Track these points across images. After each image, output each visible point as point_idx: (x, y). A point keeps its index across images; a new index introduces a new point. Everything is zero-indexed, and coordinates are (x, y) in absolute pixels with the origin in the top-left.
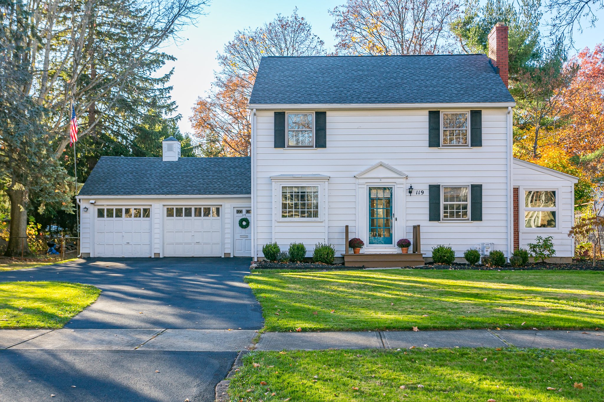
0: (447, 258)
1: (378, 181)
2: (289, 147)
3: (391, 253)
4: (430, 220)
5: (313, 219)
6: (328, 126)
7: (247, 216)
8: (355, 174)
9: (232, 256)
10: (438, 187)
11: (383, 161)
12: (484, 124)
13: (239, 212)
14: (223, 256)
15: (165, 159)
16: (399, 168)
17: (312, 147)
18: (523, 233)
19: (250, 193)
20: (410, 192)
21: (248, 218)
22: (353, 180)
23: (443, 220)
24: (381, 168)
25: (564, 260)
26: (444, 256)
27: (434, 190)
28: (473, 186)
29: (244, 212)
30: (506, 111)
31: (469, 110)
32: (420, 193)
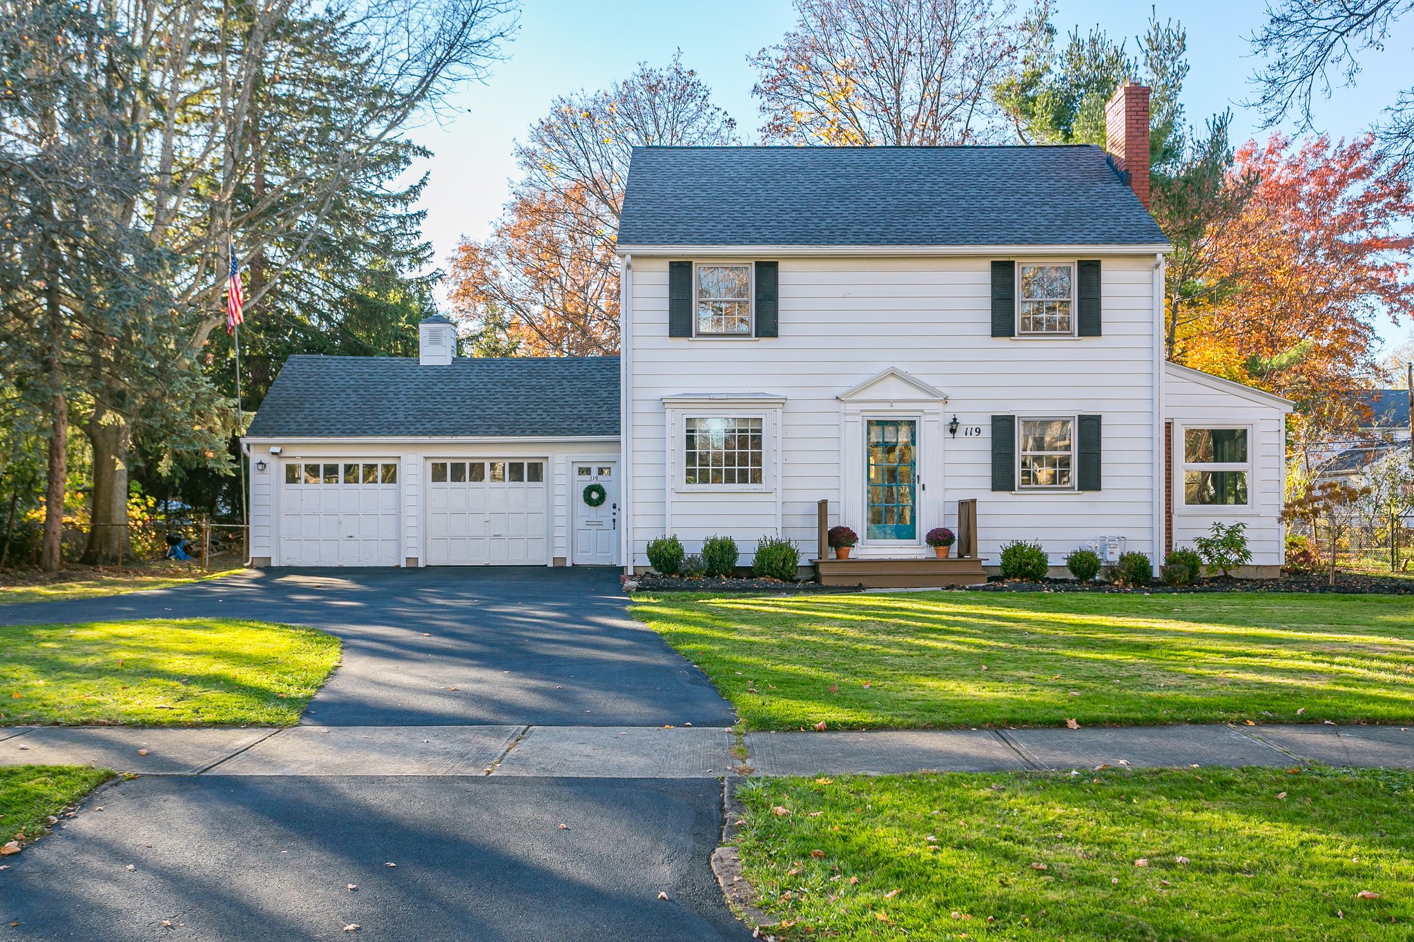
0: (1034, 567)
1: (886, 406)
2: (699, 335)
3: (913, 557)
4: (993, 489)
5: (750, 486)
6: (782, 292)
7: (602, 481)
8: (838, 392)
9: (569, 564)
10: (1010, 419)
11: (897, 365)
12: (1105, 289)
13: (585, 471)
14: (550, 565)
15: (425, 360)
16: (930, 381)
17: (748, 335)
18: (1179, 516)
19: (618, 433)
20: (953, 431)
21: (602, 484)
22: (835, 406)
23: (1020, 488)
24: (892, 379)
25: (1264, 570)
26: (1027, 564)
27: (1003, 427)
28: (1082, 419)
29: (594, 472)
30: (1152, 262)
31: (1075, 260)
32: (974, 433)
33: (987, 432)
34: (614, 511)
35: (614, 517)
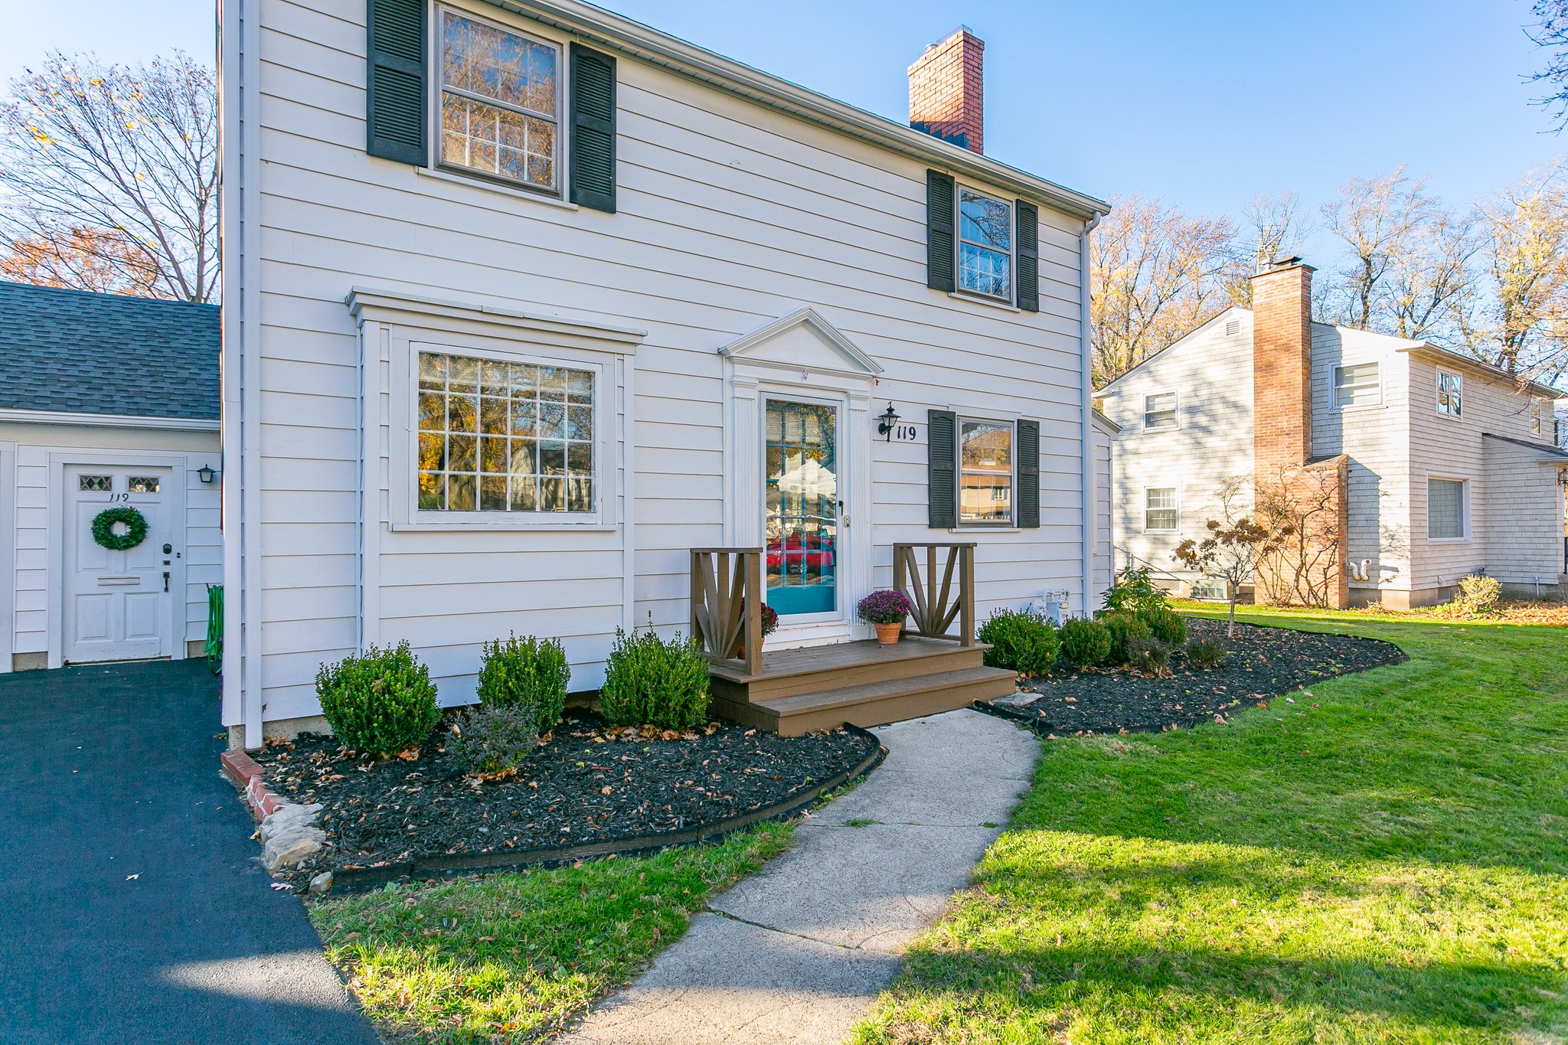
1: (794, 377)
2: (443, 168)
3: (833, 641)
4: (931, 526)
7: (139, 500)
8: (722, 341)
9: (54, 663)
10: (949, 419)
13: (96, 483)
14: (7, 667)
16: (857, 343)
17: (555, 195)
20: (882, 430)
21: (138, 507)
22: (715, 366)
23: (960, 524)
24: (805, 332)
27: (941, 429)
28: (1022, 426)
29: (120, 483)
30: (1079, 226)
31: (1014, 198)
32: (909, 436)
33: (922, 436)
34: (167, 557)
35: (167, 569)
